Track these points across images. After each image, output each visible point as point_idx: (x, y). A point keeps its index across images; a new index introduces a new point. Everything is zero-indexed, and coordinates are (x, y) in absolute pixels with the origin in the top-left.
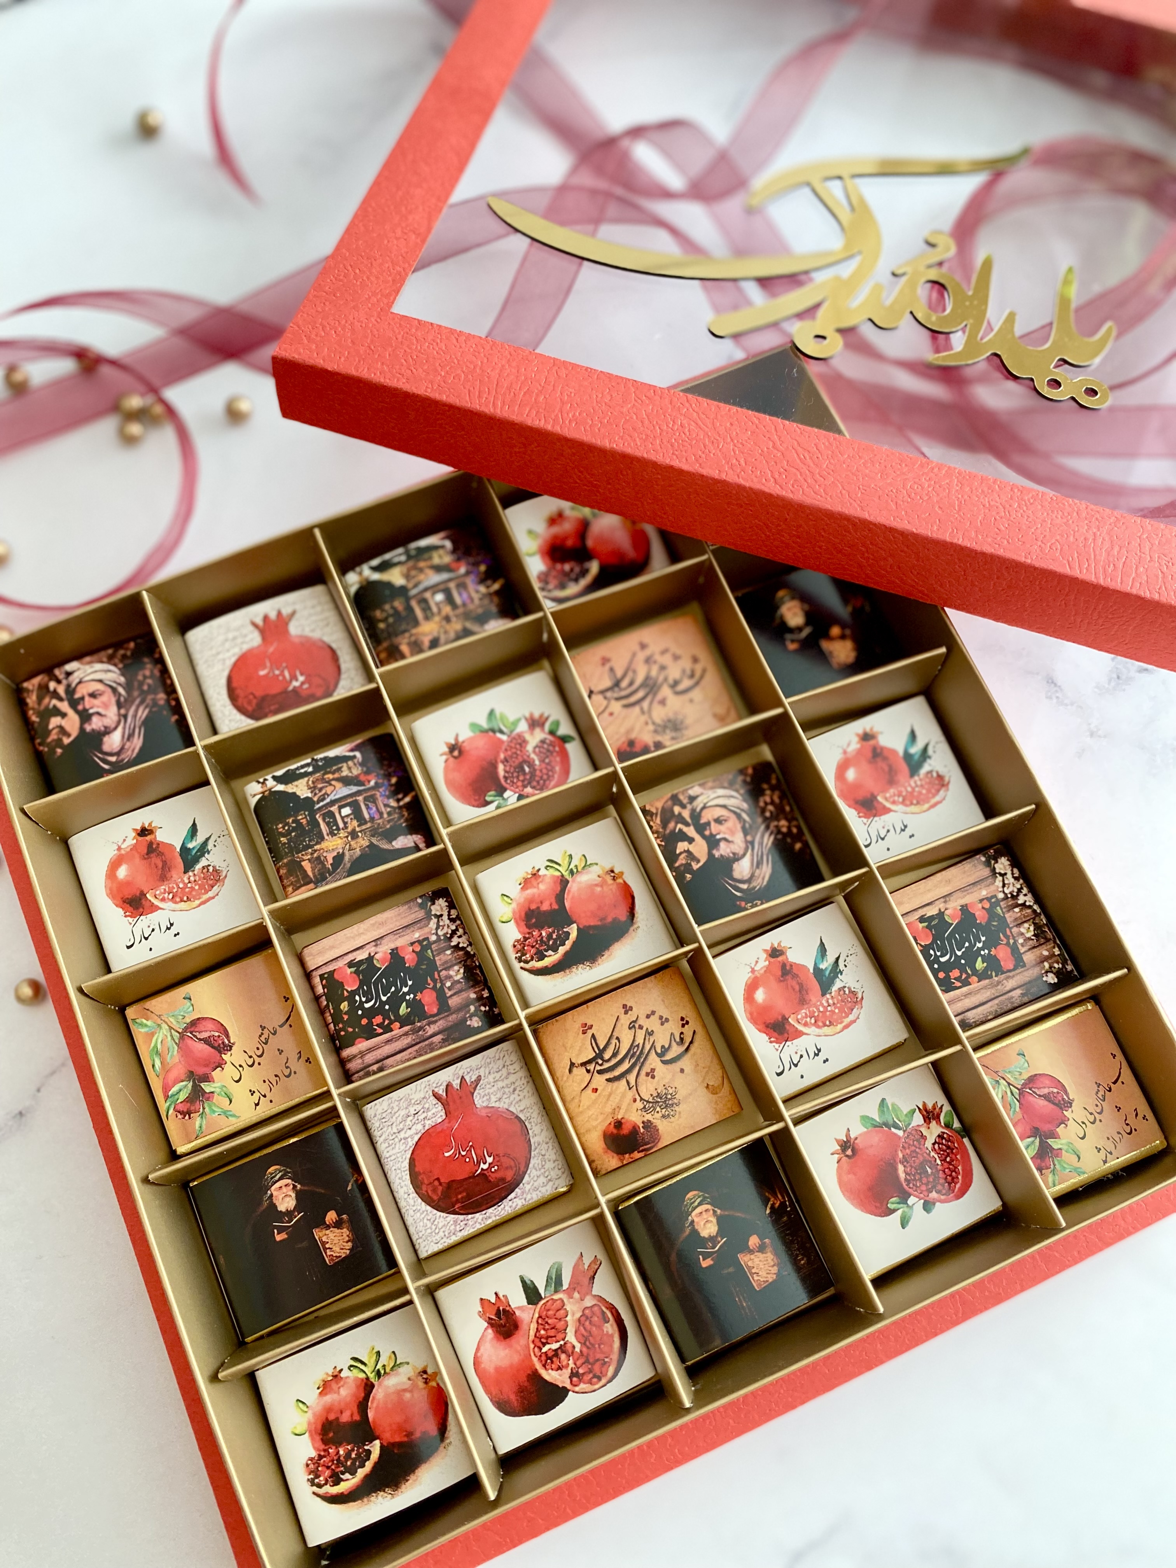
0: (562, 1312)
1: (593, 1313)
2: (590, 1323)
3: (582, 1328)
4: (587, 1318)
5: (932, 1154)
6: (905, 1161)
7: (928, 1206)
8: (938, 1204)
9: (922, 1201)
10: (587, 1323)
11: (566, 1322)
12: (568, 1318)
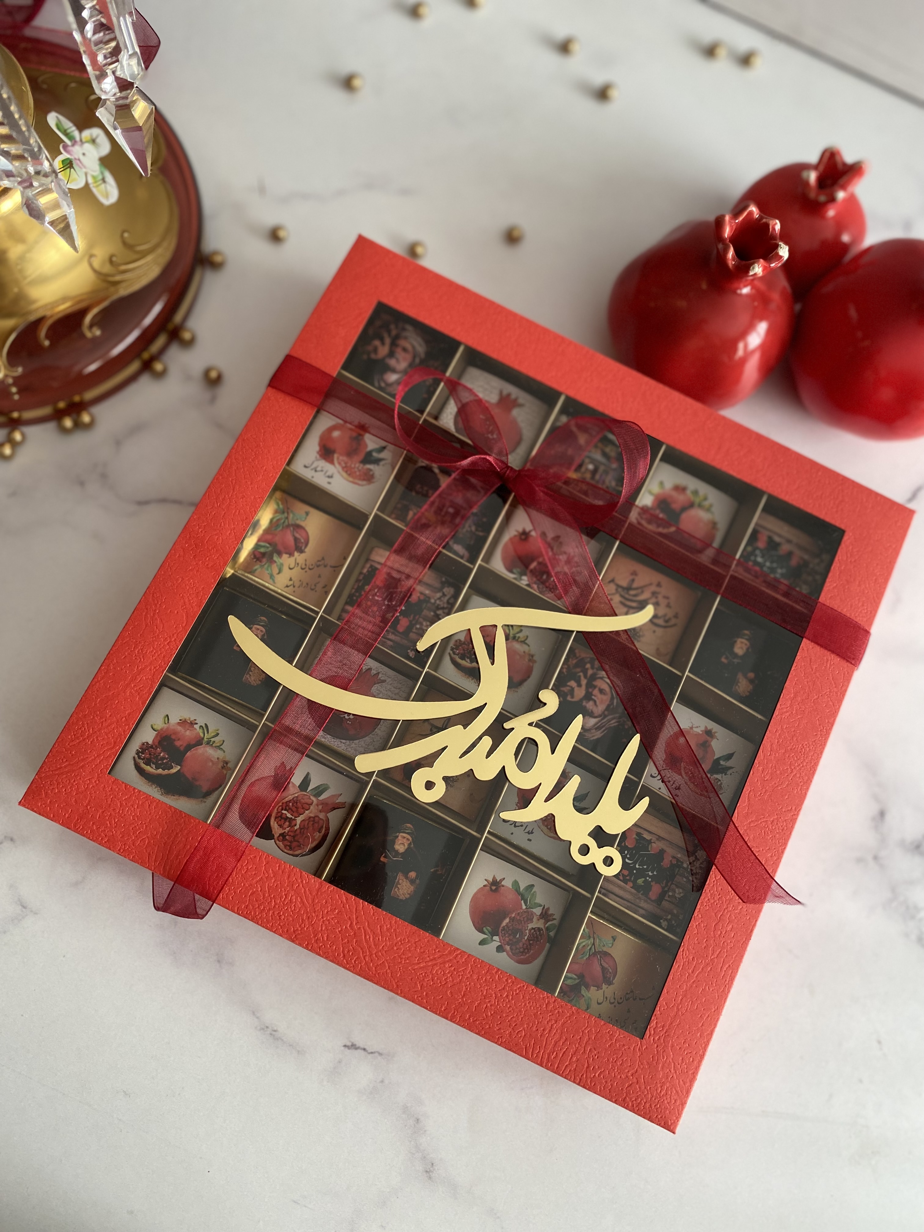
0: (308, 806)
1: (318, 822)
2: (313, 824)
3: (307, 822)
4: (314, 821)
5: (527, 931)
6: (512, 920)
7: (500, 949)
8: (505, 953)
9: (500, 944)
10: (312, 823)
11: (305, 812)
12: (307, 812)
